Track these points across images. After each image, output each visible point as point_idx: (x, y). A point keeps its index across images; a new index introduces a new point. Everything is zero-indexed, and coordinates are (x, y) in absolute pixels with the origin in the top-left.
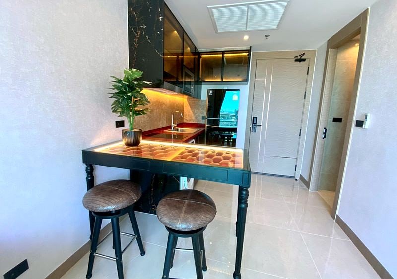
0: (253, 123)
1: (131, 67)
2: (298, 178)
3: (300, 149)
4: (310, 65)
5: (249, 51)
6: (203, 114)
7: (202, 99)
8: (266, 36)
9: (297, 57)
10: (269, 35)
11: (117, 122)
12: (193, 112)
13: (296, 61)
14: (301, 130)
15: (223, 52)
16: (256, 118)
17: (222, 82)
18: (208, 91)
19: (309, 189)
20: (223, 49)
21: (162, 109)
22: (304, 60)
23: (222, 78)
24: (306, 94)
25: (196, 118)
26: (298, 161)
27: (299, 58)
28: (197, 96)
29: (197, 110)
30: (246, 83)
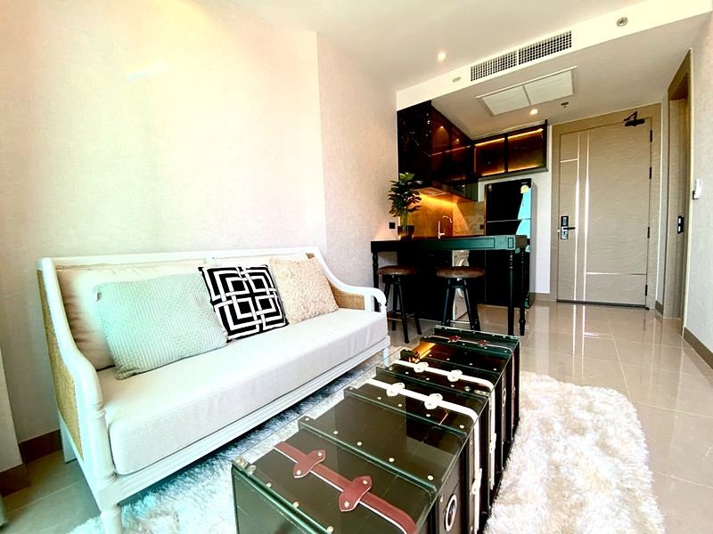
0: (562, 225)
1: (401, 170)
2: (652, 307)
3: (650, 259)
4: (653, 126)
5: (545, 126)
6: (481, 221)
7: (479, 200)
8: (563, 104)
9: (628, 119)
10: (567, 103)
11: (390, 224)
12: (467, 220)
13: (627, 125)
14: (649, 228)
15: (506, 135)
16: (567, 217)
17: (507, 174)
18: (487, 186)
19: (662, 313)
20: (505, 131)
21: (427, 215)
22: (642, 121)
23: (506, 169)
24: (653, 172)
25: (471, 228)
26: (649, 279)
27: (632, 119)
28: (472, 197)
29: (472, 217)
30: (544, 169)
